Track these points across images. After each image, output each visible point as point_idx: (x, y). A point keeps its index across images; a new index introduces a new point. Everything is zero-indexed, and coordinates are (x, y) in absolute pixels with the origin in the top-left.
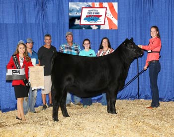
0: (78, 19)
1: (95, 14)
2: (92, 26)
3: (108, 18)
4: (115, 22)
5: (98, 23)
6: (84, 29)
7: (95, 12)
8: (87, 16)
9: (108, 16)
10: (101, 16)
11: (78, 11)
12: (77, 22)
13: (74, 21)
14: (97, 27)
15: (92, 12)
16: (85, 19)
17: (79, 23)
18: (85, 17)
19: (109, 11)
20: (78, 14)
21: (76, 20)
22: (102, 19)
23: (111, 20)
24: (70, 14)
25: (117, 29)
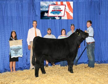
0: (47, 13)
1: (58, 9)
2: (55, 17)
3: (66, 12)
4: (72, 14)
5: (60, 15)
6: (50, 19)
7: (58, 8)
8: (52, 11)
9: (66, 11)
10: (62, 10)
11: (46, 7)
12: (46, 14)
13: (44, 14)
14: (59, 18)
15: (56, 8)
16: (51, 13)
17: (47, 15)
18: (51, 11)
19: (67, 7)
20: (47, 9)
21: (45, 13)
22: (62, 12)
23: (68, 13)
24: (41, 9)
25: (73, 19)
